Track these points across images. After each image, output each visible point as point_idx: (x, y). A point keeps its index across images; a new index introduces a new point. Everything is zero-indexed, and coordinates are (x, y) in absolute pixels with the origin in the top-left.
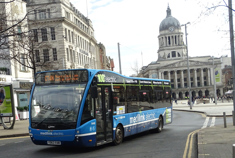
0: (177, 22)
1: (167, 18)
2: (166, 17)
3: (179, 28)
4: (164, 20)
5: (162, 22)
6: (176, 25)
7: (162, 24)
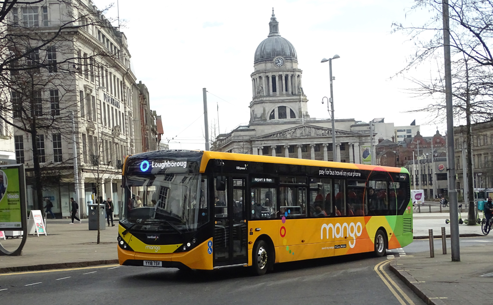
0: (291, 47)
1: (271, 37)
2: (268, 37)
3: (293, 61)
4: (263, 42)
5: (261, 46)
6: (288, 53)
7: (259, 49)
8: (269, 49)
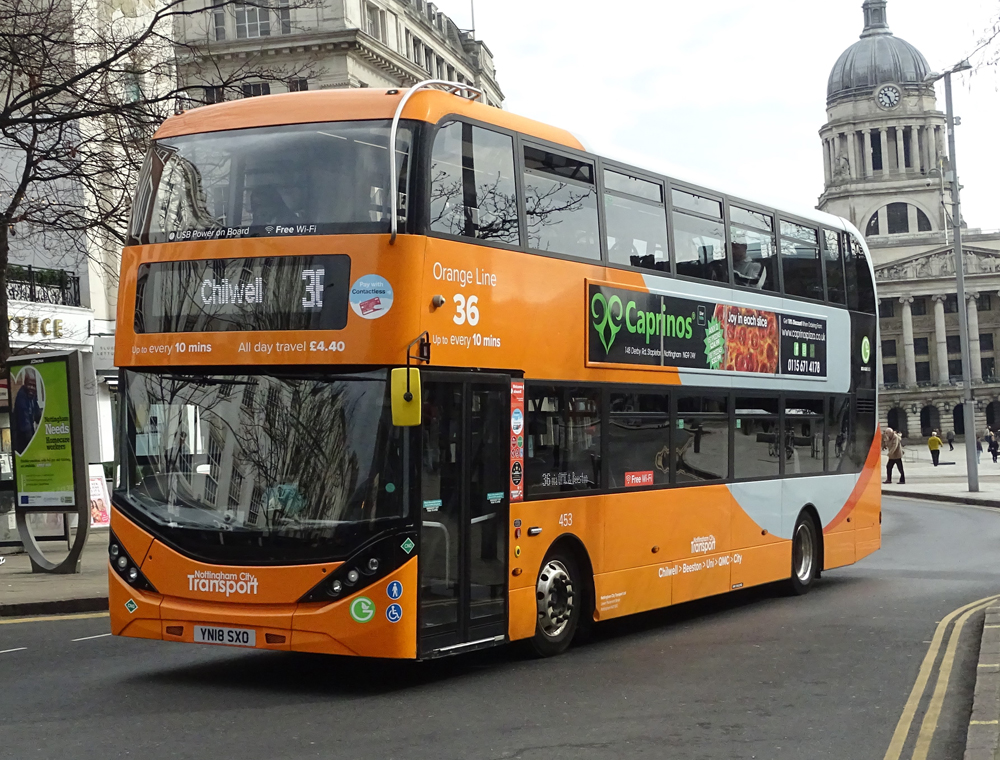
0: (917, 59)
1: (866, 39)
2: (862, 37)
3: (924, 92)
4: (849, 50)
5: (843, 60)
8: (862, 67)
